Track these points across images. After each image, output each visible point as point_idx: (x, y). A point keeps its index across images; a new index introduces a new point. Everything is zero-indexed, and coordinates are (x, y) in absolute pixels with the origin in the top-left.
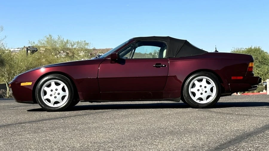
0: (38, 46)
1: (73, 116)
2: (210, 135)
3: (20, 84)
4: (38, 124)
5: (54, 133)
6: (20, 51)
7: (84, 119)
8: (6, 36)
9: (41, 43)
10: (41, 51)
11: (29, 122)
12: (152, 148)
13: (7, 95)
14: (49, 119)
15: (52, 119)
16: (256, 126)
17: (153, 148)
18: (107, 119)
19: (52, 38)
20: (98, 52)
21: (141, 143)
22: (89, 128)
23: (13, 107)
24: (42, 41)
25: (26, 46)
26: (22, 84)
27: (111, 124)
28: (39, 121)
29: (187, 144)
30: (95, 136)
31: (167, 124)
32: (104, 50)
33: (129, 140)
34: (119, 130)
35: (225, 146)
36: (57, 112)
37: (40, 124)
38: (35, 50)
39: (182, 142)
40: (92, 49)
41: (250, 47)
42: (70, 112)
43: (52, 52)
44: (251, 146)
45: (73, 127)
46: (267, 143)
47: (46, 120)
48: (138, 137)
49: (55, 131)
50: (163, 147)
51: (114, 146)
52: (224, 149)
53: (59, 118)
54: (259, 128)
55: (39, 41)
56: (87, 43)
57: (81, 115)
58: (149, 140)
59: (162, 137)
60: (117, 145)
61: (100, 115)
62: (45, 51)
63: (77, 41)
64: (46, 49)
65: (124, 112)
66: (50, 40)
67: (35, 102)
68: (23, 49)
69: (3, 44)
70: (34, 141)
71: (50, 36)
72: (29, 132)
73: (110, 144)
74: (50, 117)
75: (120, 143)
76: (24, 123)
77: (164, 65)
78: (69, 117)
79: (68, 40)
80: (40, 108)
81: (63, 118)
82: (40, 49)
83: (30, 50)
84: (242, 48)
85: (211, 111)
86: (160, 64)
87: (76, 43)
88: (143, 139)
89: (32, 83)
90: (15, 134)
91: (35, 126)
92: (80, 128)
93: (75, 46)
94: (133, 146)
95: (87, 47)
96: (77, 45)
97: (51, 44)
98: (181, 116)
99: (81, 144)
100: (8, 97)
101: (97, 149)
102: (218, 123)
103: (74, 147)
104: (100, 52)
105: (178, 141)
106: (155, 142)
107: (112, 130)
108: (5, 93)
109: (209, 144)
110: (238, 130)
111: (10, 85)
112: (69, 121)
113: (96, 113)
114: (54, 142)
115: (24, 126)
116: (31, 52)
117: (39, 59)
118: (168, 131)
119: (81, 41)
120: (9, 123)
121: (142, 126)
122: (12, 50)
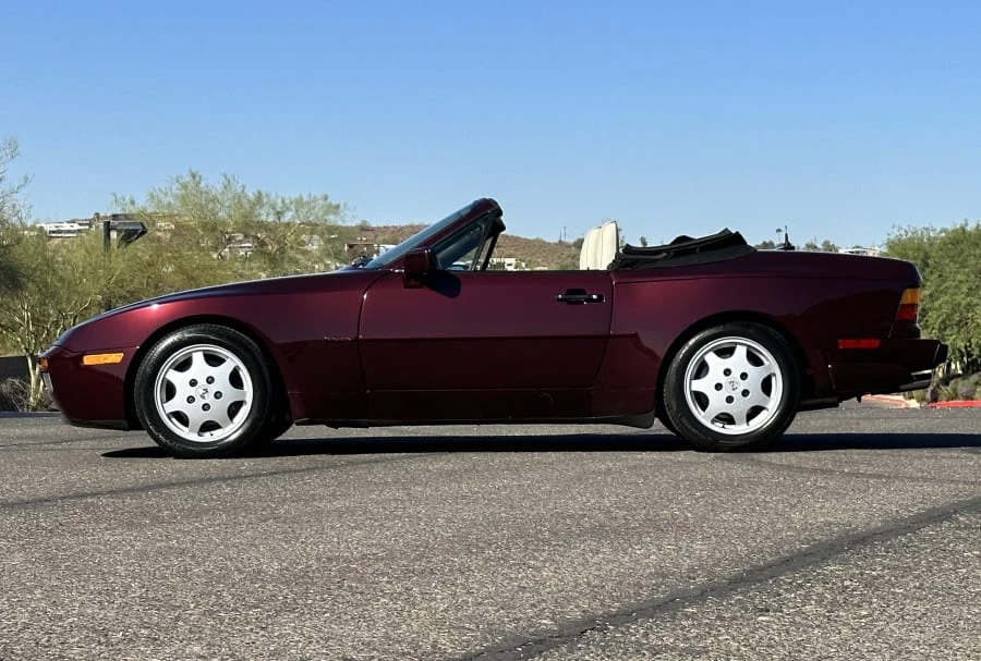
0: (150, 216)
1: (266, 475)
2: (726, 540)
3: (82, 360)
4: (141, 497)
5: (197, 528)
6: (79, 231)
7: (305, 484)
8: (26, 178)
9: (160, 201)
10: (159, 234)
11: (112, 492)
12: (520, 576)
13: (31, 399)
14: (180, 484)
15: (191, 482)
16: (897, 511)
17: (523, 577)
18: (386, 483)
19: (202, 185)
20: (380, 238)
21: (486, 560)
22: (319, 512)
23: (55, 443)
24: (162, 196)
25: (102, 215)
26: (88, 360)
27: (396, 500)
28: (145, 488)
29: (639, 567)
30: (335, 540)
31: (589, 501)
32: (401, 229)
33: (447, 551)
34: (420, 519)
35: (766, 572)
36: (209, 461)
37: (150, 500)
38: (136, 231)
39: (626, 559)
40: (357, 227)
41: (958, 226)
42: (259, 460)
43: (202, 237)
44: (853, 576)
45: (264, 509)
46: (911, 564)
47: (169, 485)
48: (481, 545)
49: (201, 522)
50: (556, 572)
51: (394, 570)
52: (760, 581)
53: (217, 479)
54: (902, 519)
55: (152, 196)
56: (334, 203)
57: (296, 471)
58: (516, 554)
59: (560, 543)
60: (404, 565)
61: (362, 471)
62: (175, 234)
63: (297, 196)
64: (179, 226)
65: (449, 461)
66: (192, 190)
67: (134, 424)
68: (90, 225)
69: (18, 208)
70: (127, 553)
71: (194, 176)
72: (110, 524)
73: (381, 565)
74: (186, 475)
75: (415, 559)
76: (93, 495)
77: (595, 297)
78: (252, 476)
79: (260, 193)
80: (151, 445)
81: (229, 478)
82: (154, 224)
83: (119, 231)
84: (927, 229)
85: (760, 463)
86: (581, 292)
87: (291, 203)
88: (496, 548)
89: (122, 355)
90: (63, 530)
91: (130, 504)
92: (287, 512)
93: (287, 217)
94: (459, 570)
95: (332, 219)
96: (297, 211)
97: (198, 207)
98: (646, 478)
99: (285, 564)
100: (34, 409)
101: (334, 577)
102: (768, 502)
103: (259, 572)
104: (386, 237)
105: (612, 557)
106: (535, 559)
107: (394, 520)
108: (23, 392)
109: (715, 565)
110: (830, 524)
111: (46, 363)
112: (251, 490)
113: (350, 463)
114: (193, 557)
115: (92, 504)
116: (121, 236)
117: (150, 264)
118: (587, 525)
119: (310, 195)
120: (42, 493)
121: (503, 509)
122: (48, 228)
